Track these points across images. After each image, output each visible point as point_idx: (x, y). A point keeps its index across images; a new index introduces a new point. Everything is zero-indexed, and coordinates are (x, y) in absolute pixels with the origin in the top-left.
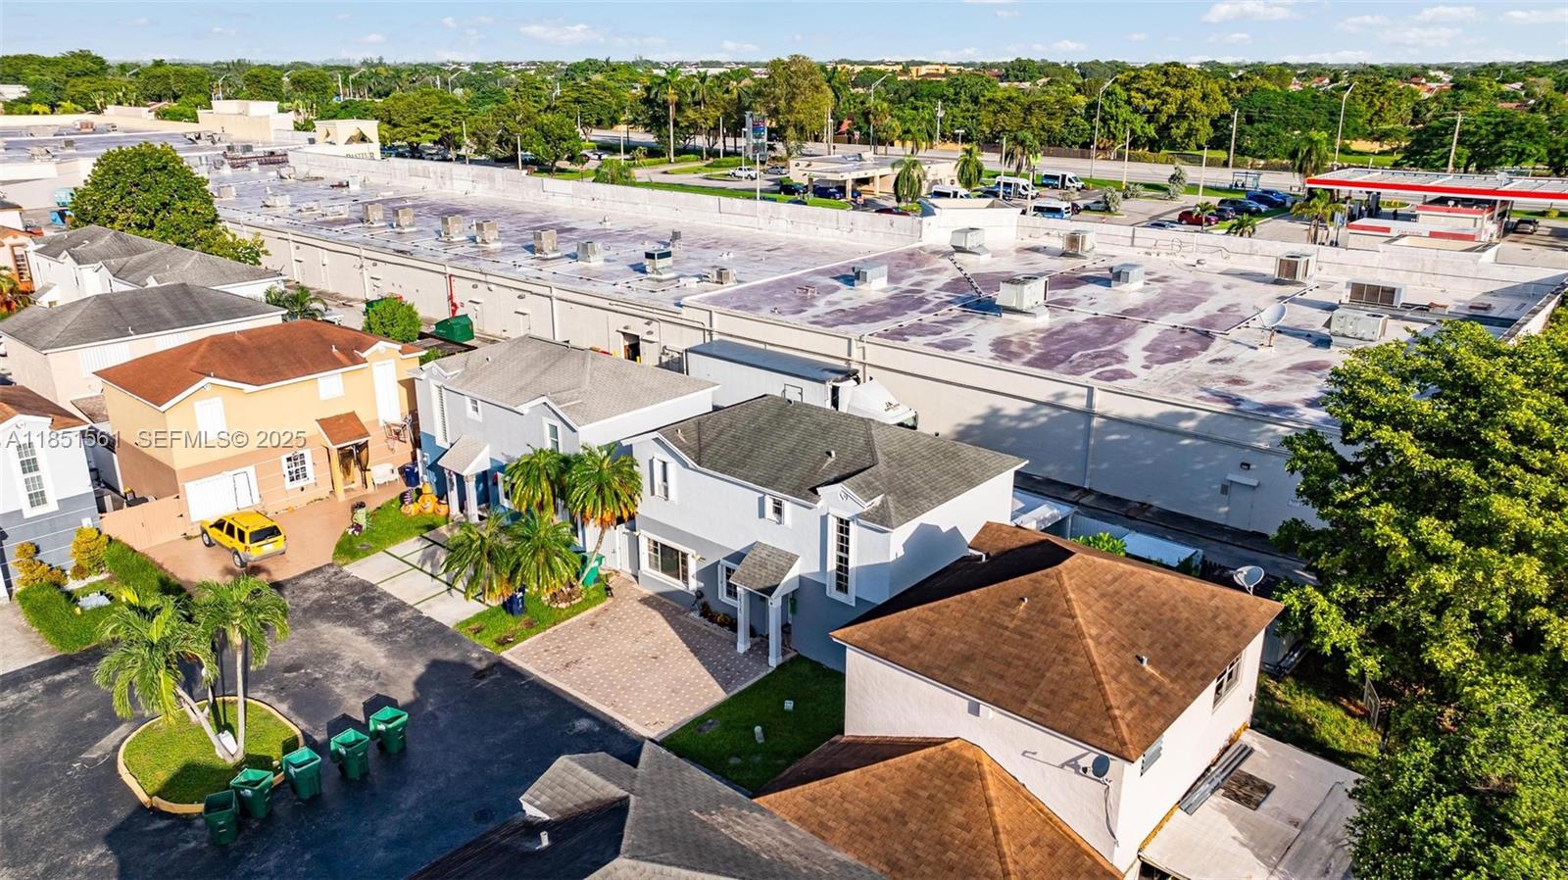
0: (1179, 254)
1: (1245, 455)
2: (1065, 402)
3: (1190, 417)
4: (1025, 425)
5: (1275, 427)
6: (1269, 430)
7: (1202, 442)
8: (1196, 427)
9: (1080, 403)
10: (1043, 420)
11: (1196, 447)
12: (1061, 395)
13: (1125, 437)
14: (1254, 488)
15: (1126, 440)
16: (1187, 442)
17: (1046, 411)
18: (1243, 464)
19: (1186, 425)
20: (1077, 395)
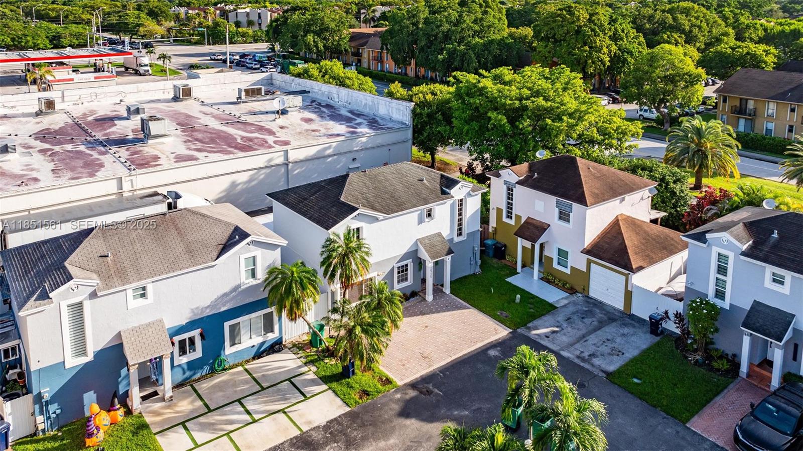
0: (96, 101)
1: (353, 156)
2: (273, 163)
3: (329, 147)
4: (253, 183)
5: (360, 139)
6: (359, 141)
7: (336, 157)
8: (333, 151)
9: (281, 160)
10: (262, 177)
11: (334, 160)
12: (270, 160)
13: (303, 169)
14: (358, 167)
15: (305, 170)
16: (330, 159)
17: (264, 171)
18: (353, 159)
19: (328, 152)
20: (279, 157)
